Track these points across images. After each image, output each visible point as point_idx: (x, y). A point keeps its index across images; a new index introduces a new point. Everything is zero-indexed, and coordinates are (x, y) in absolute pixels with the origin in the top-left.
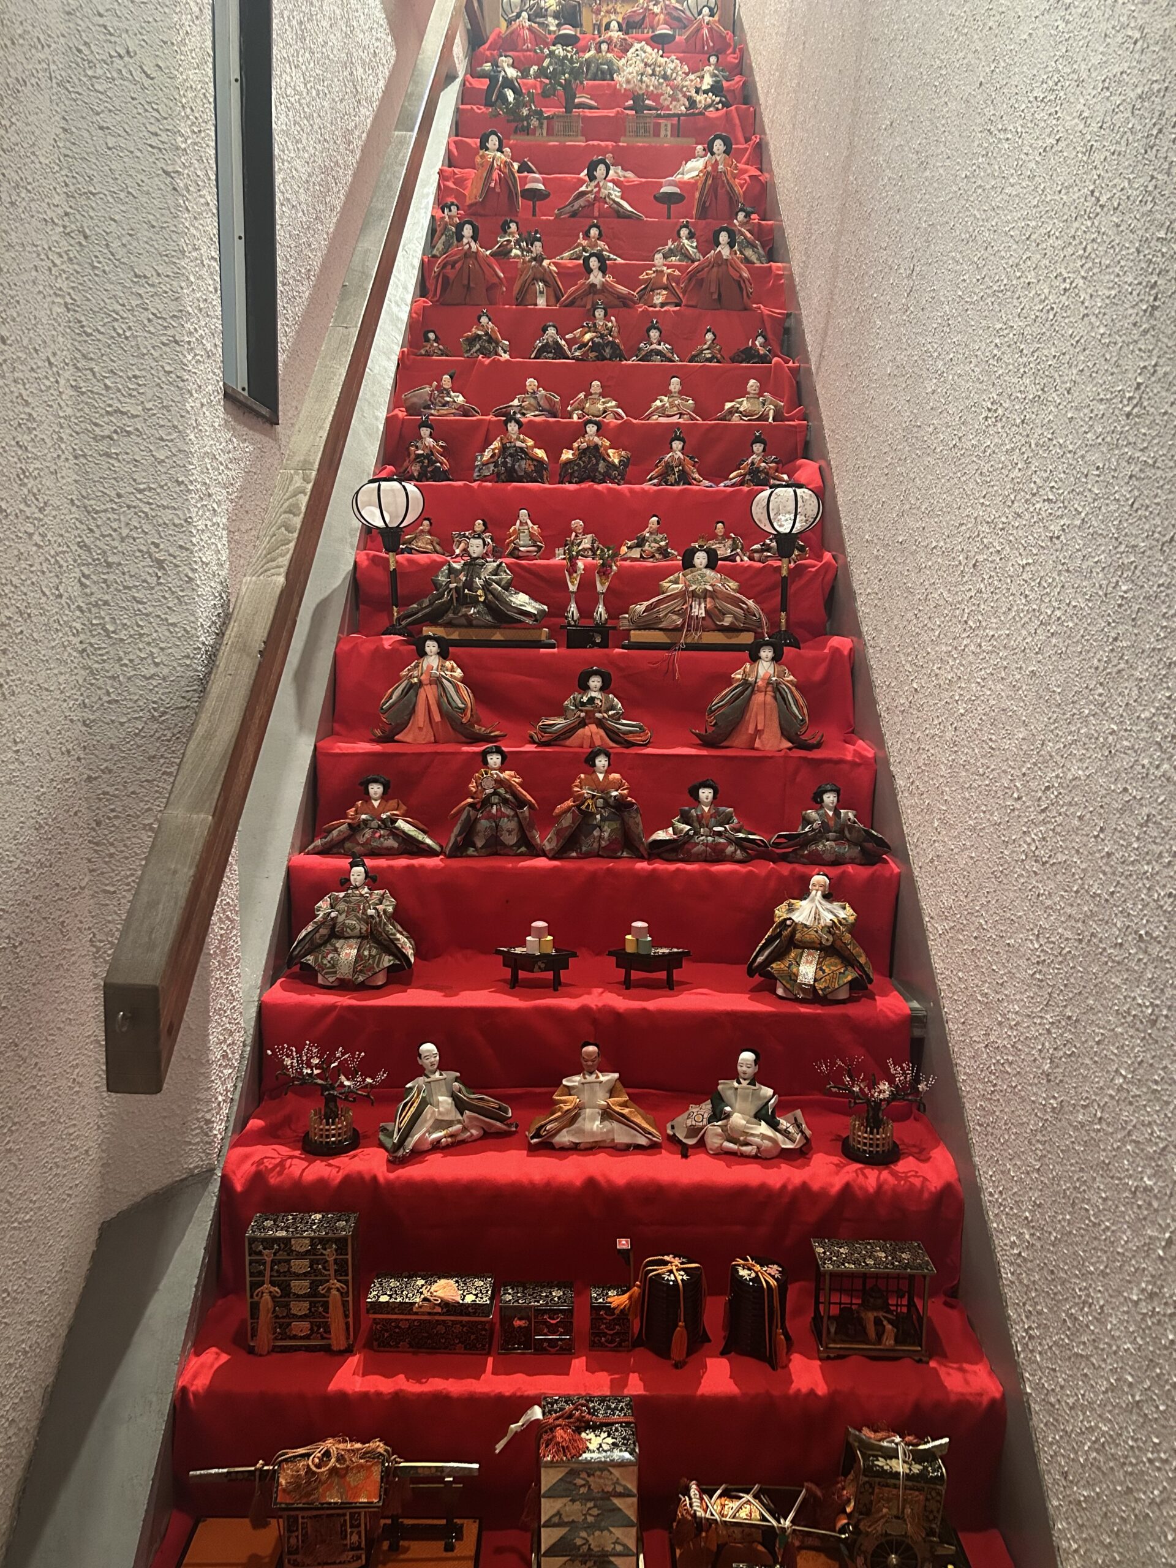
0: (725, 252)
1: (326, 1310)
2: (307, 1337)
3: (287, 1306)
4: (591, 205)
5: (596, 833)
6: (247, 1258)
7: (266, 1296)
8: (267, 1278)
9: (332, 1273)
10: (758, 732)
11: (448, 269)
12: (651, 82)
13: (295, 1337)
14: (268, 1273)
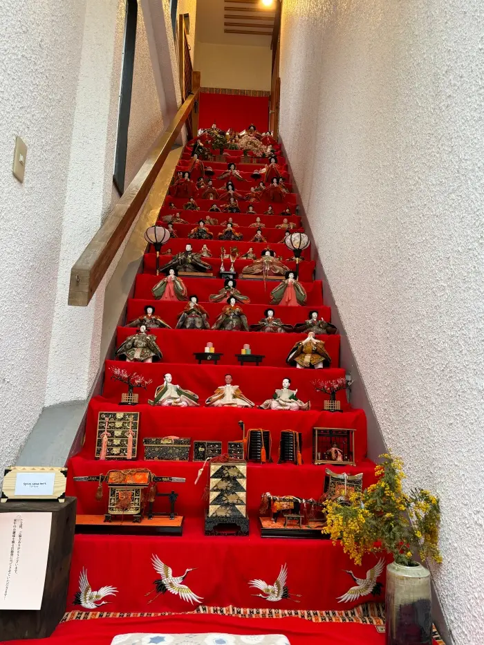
0: (275, 184)
1: (127, 443)
2: (118, 454)
3: (112, 440)
4: (229, 176)
5: (231, 323)
6: (99, 421)
7: (106, 436)
8: (106, 430)
9: (130, 427)
10: (289, 301)
11: (179, 186)
12: (250, 146)
13: (113, 454)
14: (106, 427)
